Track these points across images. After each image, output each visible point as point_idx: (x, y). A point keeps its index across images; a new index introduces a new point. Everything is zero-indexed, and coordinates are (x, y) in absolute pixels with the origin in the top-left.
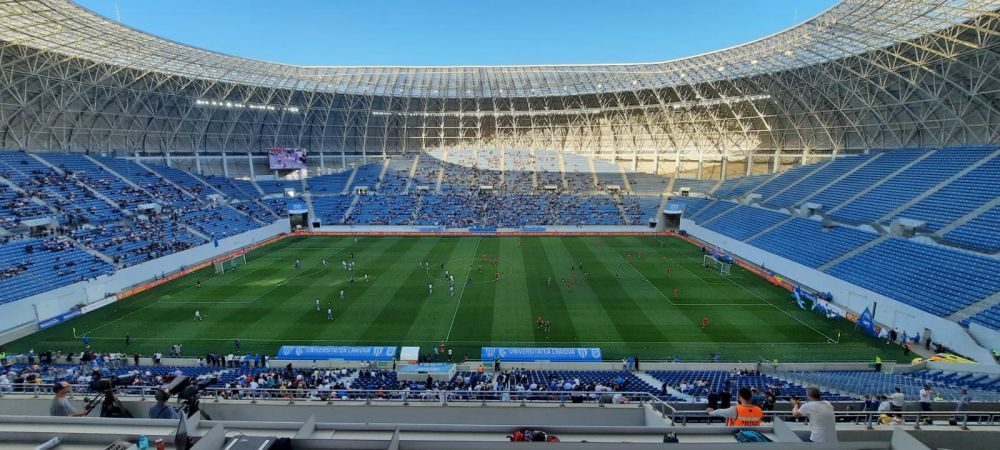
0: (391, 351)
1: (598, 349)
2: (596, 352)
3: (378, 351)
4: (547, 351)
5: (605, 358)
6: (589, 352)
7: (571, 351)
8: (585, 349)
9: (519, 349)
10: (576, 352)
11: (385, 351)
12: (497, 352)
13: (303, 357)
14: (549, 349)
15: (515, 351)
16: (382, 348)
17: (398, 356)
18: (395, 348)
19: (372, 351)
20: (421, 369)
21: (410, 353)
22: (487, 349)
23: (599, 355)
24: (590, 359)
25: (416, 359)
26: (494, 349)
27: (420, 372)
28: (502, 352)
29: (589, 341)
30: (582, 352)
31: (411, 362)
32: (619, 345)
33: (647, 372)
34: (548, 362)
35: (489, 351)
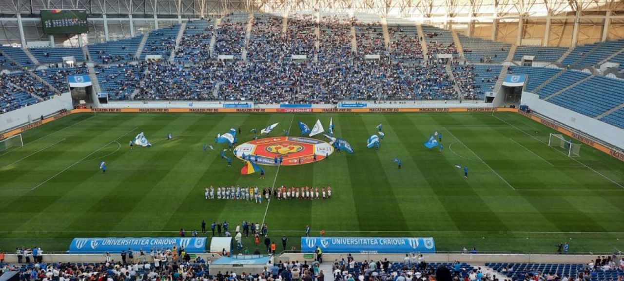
0: (200, 242)
1: (431, 239)
2: (429, 242)
3: (185, 242)
4: (374, 241)
5: (438, 249)
6: (421, 243)
7: (400, 241)
8: (417, 239)
9: (343, 239)
10: (407, 242)
11: (192, 243)
12: (318, 242)
13: (98, 250)
14: (376, 239)
15: (338, 241)
16: (189, 239)
17: (207, 248)
18: (203, 239)
19: (178, 242)
20: (235, 262)
21: (221, 243)
22: (307, 239)
23: (432, 246)
24: (422, 250)
25: (228, 250)
26: (315, 239)
27: (234, 265)
28: (324, 242)
29: (420, 230)
30: (414, 242)
31: (223, 253)
32: (455, 234)
33: (487, 265)
34: (375, 253)
35: (310, 242)
